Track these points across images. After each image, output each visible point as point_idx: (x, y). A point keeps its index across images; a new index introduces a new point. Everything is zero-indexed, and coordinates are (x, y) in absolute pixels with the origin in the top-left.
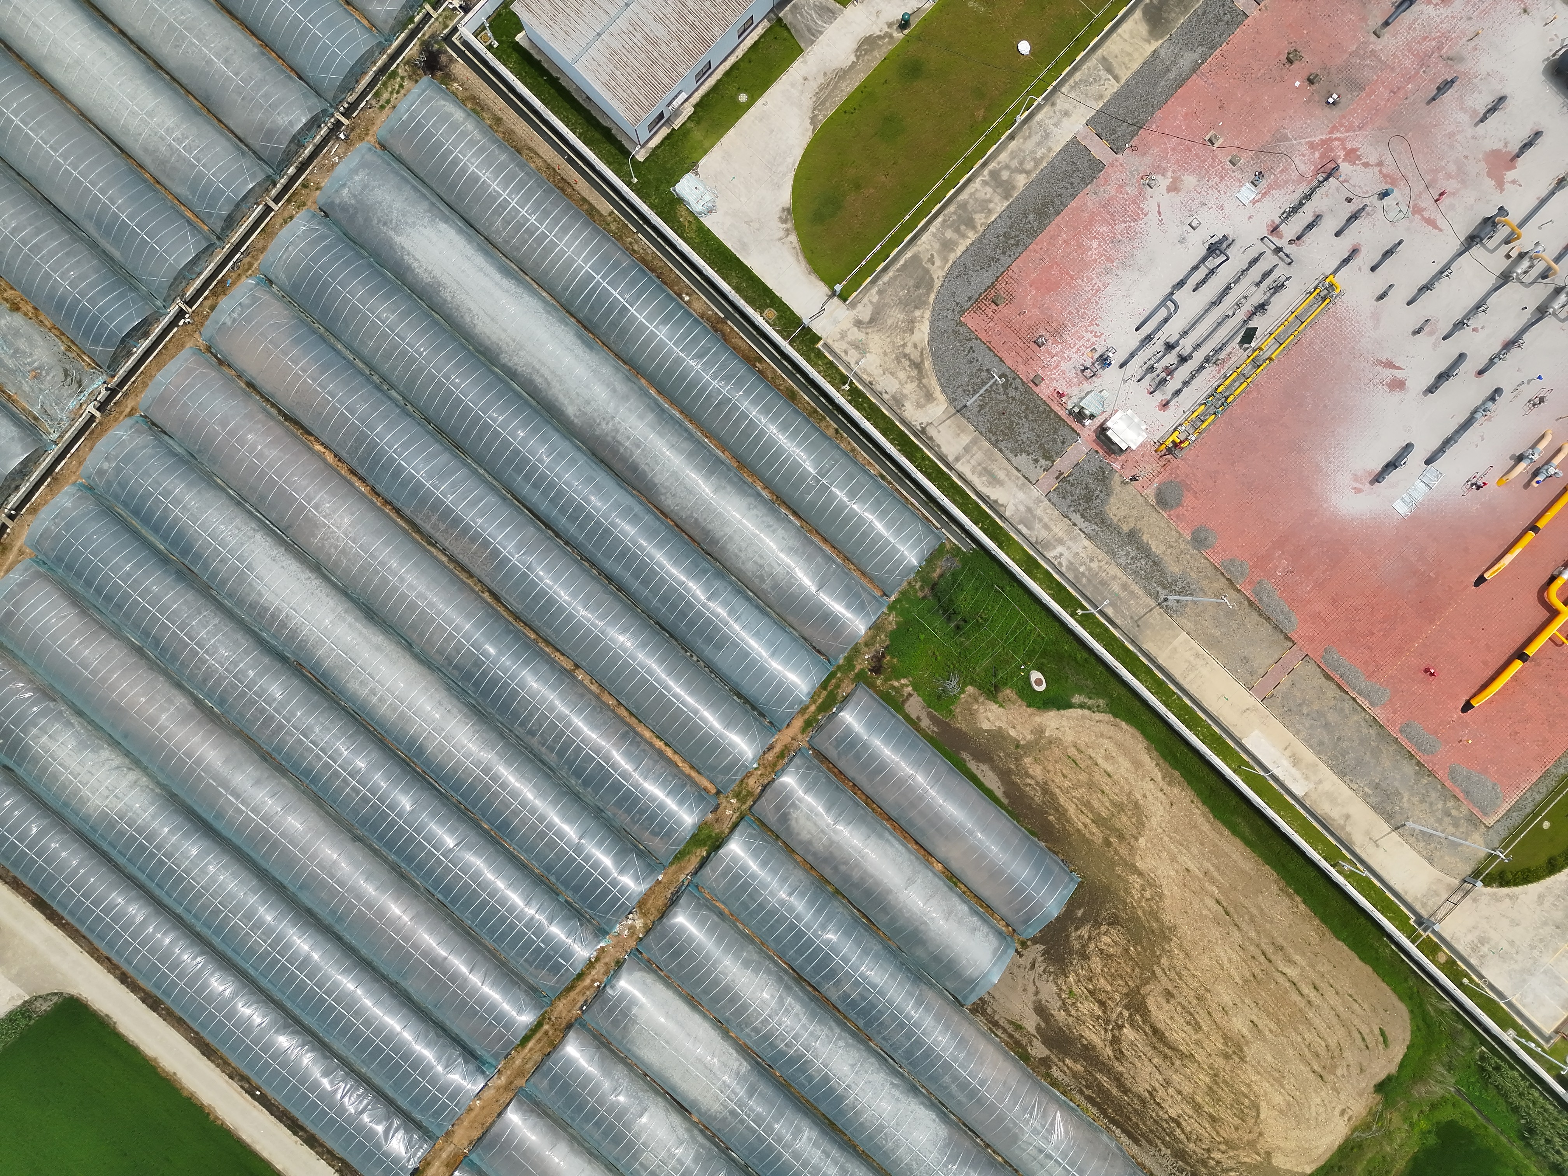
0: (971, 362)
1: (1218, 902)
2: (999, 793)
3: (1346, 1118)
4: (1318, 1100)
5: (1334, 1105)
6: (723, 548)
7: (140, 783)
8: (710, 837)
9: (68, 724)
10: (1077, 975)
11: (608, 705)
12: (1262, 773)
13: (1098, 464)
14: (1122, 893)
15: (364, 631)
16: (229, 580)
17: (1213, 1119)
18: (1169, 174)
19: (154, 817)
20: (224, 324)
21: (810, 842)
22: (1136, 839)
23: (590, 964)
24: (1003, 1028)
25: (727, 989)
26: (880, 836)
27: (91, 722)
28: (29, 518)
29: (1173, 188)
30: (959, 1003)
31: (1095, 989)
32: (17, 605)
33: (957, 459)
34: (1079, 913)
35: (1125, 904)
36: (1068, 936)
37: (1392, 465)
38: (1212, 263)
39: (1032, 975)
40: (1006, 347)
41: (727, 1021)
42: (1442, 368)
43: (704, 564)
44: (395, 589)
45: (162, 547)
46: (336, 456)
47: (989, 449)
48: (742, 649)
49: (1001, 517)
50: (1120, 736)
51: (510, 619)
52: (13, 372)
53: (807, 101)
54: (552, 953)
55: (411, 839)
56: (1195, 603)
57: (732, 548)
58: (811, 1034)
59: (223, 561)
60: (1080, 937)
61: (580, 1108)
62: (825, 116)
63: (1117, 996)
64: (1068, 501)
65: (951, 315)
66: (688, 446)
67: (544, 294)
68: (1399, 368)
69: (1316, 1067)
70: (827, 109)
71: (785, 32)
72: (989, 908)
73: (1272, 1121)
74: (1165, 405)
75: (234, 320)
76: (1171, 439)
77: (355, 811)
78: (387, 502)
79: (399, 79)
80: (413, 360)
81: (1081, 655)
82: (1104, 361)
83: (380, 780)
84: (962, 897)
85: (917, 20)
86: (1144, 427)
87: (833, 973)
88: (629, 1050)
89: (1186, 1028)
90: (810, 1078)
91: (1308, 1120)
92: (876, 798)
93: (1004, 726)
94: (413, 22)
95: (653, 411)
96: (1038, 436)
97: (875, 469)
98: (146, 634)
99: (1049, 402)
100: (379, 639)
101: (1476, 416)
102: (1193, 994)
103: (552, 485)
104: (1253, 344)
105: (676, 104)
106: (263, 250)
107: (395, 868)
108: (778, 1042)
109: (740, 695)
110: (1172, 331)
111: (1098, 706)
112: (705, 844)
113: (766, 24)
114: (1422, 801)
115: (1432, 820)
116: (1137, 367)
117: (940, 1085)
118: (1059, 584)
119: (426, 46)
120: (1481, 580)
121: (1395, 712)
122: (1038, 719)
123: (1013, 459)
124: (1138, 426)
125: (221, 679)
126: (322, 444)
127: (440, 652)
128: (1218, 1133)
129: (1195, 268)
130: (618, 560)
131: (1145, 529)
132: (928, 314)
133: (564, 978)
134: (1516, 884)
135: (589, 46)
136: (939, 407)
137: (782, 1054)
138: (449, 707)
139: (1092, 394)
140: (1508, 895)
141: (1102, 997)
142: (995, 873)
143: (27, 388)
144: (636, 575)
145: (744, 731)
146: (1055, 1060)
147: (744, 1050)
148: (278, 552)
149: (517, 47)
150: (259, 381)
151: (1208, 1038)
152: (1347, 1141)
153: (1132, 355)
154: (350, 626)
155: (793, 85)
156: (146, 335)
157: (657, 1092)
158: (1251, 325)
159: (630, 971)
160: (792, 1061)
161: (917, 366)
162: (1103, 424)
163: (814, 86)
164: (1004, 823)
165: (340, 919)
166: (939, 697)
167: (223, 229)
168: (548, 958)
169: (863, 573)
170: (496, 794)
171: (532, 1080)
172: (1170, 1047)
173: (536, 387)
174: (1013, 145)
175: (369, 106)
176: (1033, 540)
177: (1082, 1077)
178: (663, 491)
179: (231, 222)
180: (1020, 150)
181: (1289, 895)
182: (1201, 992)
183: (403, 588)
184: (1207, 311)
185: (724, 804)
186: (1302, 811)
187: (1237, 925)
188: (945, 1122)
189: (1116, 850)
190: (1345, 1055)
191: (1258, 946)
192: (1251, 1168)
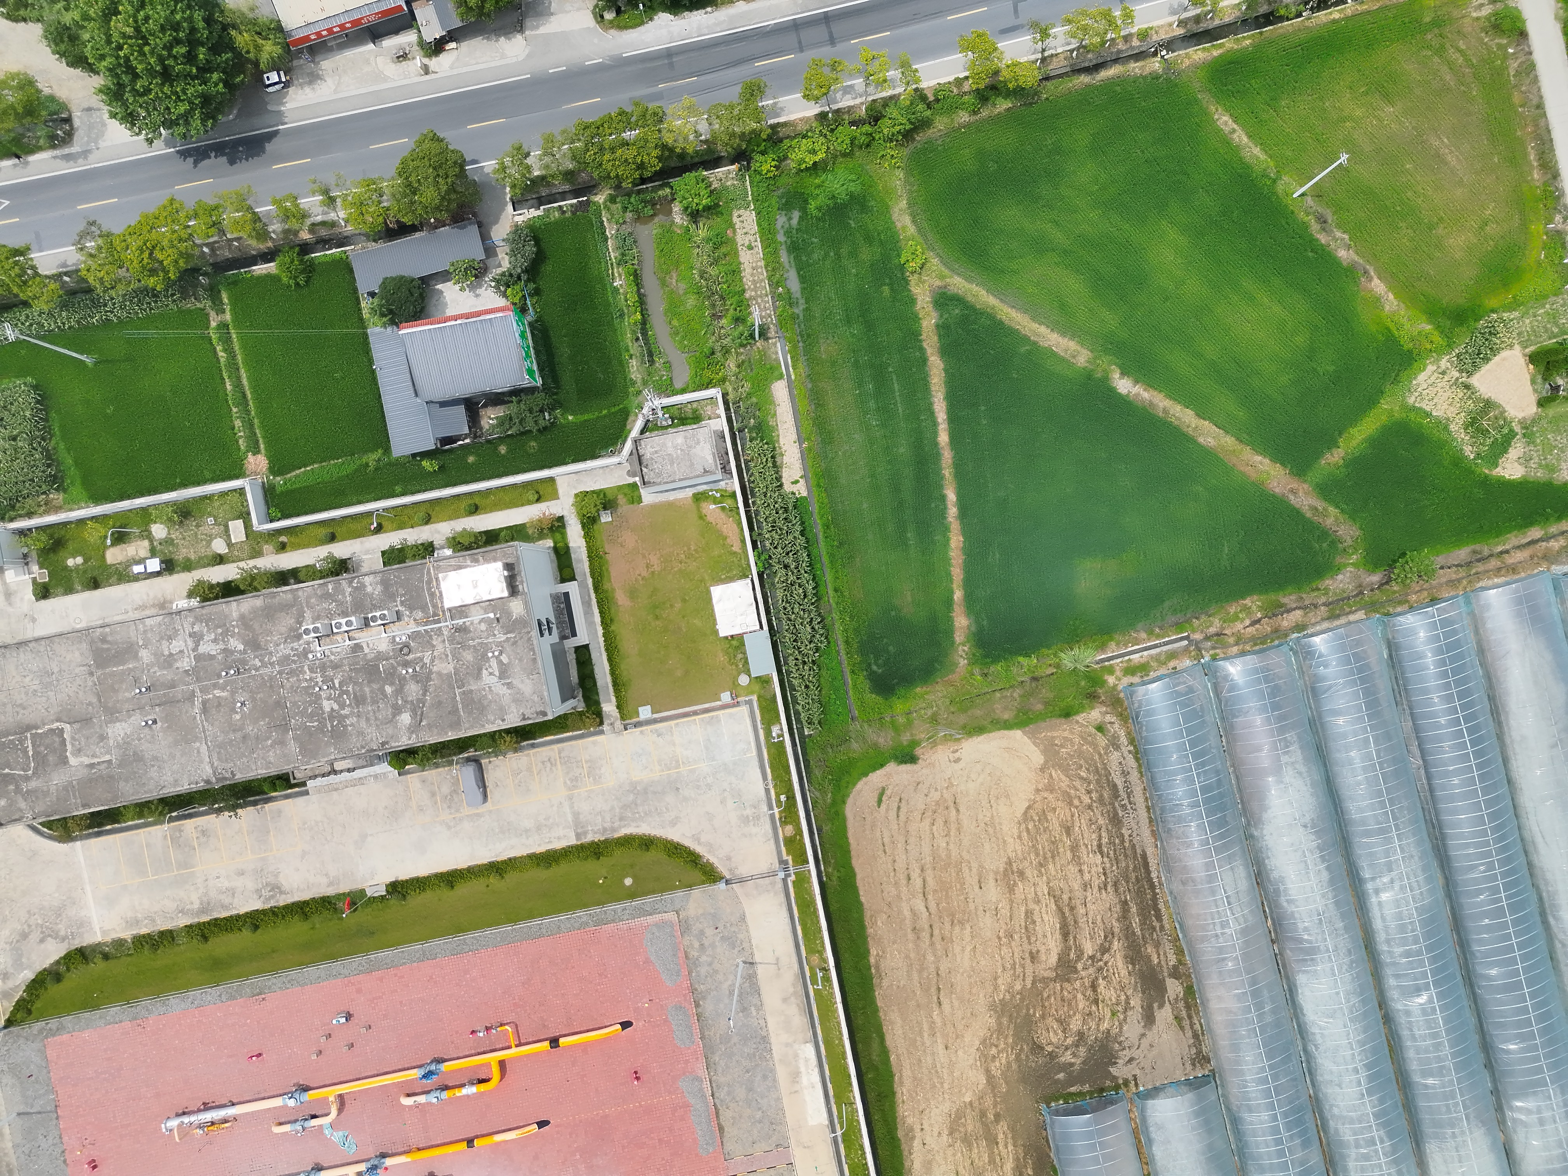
3: (957, 755)
4: (971, 785)
5: (960, 772)
10: (1098, 1025)
14: (1014, 1066)
17: (1068, 830)
22: (971, 1103)
24: (1192, 1028)
31: (1092, 1003)
34: (1061, 1076)
35: (1018, 1056)
36: (1084, 1063)
39: (1136, 1053)
60: (1074, 1055)
63: (1077, 984)
69: (954, 812)
72: (1135, 1136)
73: (1021, 795)
84: (1151, 1161)
89: (1038, 920)
90: (1381, 1101)
91: (990, 774)
102: (1013, 943)
114: (716, 972)
115: (719, 950)
120: (542, 1124)
121: (687, 1062)
128: (1072, 816)
140: (699, 844)
141: (1089, 992)
146: (1165, 970)
151: (1026, 899)
152: (971, 736)
172: (1063, 913)
177: (1153, 939)
181: (877, 968)
182: (1005, 940)
186: (819, 1032)
187: (938, 974)
188: (1295, 986)
189: (995, 1106)
190: (924, 807)
191: (932, 944)
192: (1065, 770)
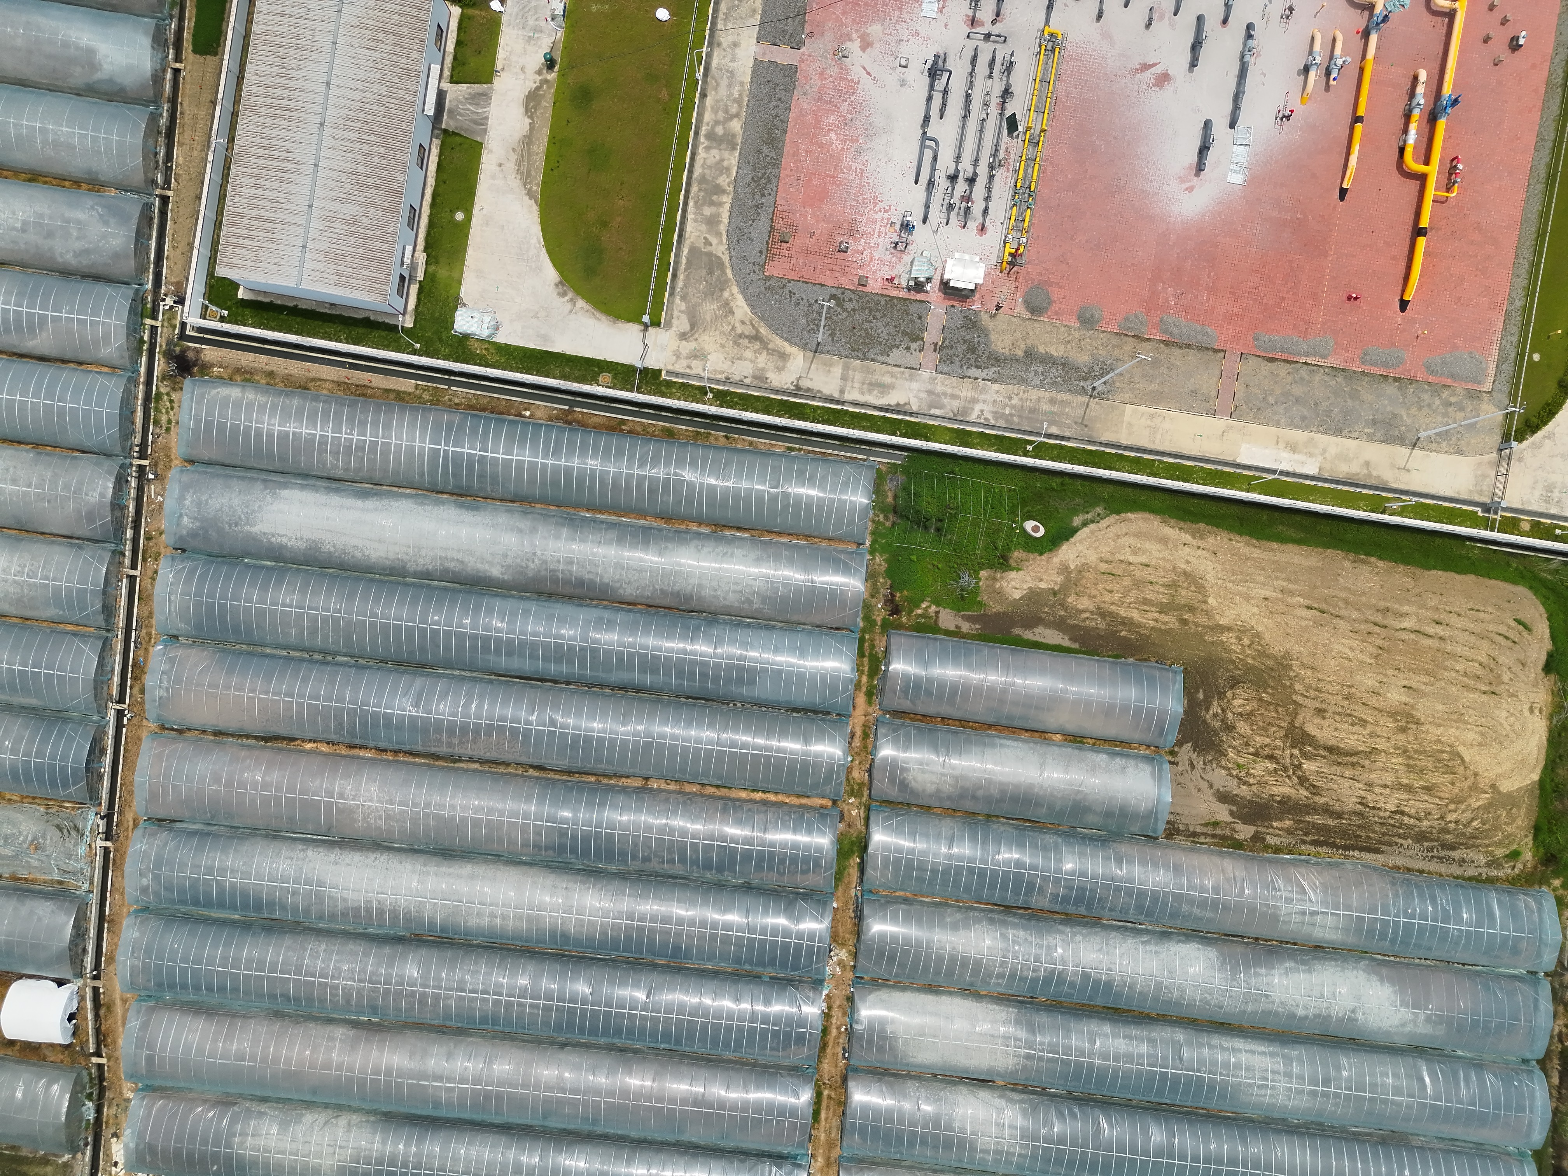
0: (798, 304)
1: (1309, 608)
2: (1066, 643)
3: (1537, 712)
4: (1504, 714)
5: (1519, 708)
6: (700, 598)
7: (353, 1122)
8: (852, 843)
9: (261, 1114)
10: (1234, 748)
11: (695, 793)
12: (1272, 477)
13: (961, 316)
14: (1225, 655)
15: (451, 870)
16: (310, 906)
17: (1428, 789)
18: (855, 36)
19: (384, 1142)
20: (161, 698)
21: (938, 791)
22: (1206, 602)
23: (827, 1016)
24: (1203, 834)
25: (953, 959)
26: (993, 746)
27: (278, 1100)
28: (111, 968)
29: (866, 45)
30: (1151, 839)
31: (1257, 750)
32: (151, 1047)
33: (842, 392)
34: (1201, 696)
35: (1233, 662)
36: (1204, 722)
37: (1204, 149)
38: (940, 85)
39: (1197, 773)
40: (818, 271)
41: (972, 984)
42: (1190, 39)
43: (693, 623)
44: (452, 819)
45: (237, 916)
46: (328, 743)
47: (863, 366)
48: (772, 670)
49: (911, 414)
50: (1133, 527)
51: (565, 778)
52: (16, 857)
53: (515, 183)
54: (788, 1029)
55: (608, 1015)
56: (1120, 374)
57: (707, 593)
58: (1048, 947)
59: (295, 893)
60: (1215, 715)
61: (900, 1139)
62: (537, 185)
63: (1279, 743)
64: (957, 363)
65: (755, 277)
66: (613, 534)
67: (408, 491)
68: (1154, 65)
69: (1484, 688)
70: (535, 177)
71: (457, 138)
72: (1123, 743)
73: (1478, 758)
74: (983, 229)
75: (167, 689)
76: (1007, 254)
77: (546, 1024)
78: (396, 752)
79: (165, 397)
80: (336, 620)
81: (1055, 482)
82: (907, 227)
83: (549, 984)
84: (1094, 748)
85: (559, 53)
86: (977, 259)
87: (1031, 886)
88: (908, 1065)
89: (1354, 729)
90: (1072, 985)
91: (1507, 736)
92: (968, 717)
93: (1031, 584)
94: (144, 342)
95: (563, 525)
96: (896, 327)
97: (780, 446)
98: (273, 996)
99: (885, 292)
100: (467, 869)
101: (1246, 59)
102: (1340, 698)
103: (522, 644)
104: (1020, 128)
105: (407, 260)
106: (151, 615)
107: (611, 1049)
108: (1025, 973)
109: (797, 710)
110: (946, 163)
111: (1099, 515)
112: (853, 852)
113: (436, 142)
114: (1420, 408)
115: (1439, 419)
116: (938, 213)
117: (1184, 916)
118: (997, 436)
119: (169, 355)
120: (1343, 193)
121: (1347, 351)
122: (1056, 560)
123: (887, 359)
124: (972, 261)
125: (360, 991)
126: (310, 741)
127: (525, 845)
128: (1440, 798)
129: (930, 99)
130: (619, 666)
131: (1037, 342)
132: (735, 289)
133: (813, 1043)
134: (1545, 423)
135: (302, 262)
136: (798, 359)
137: (1035, 980)
138: (564, 885)
139: (916, 261)
140: (1545, 437)
141: (1267, 751)
142: (1108, 710)
143: (35, 863)
144: (643, 670)
145: (821, 737)
146: (1264, 830)
147: (1002, 999)
148: (335, 855)
149: (244, 303)
150: (222, 726)
151: (1377, 725)
152: (1551, 730)
153: (927, 207)
154: (436, 874)
155: (493, 177)
156: (103, 751)
157: (954, 1083)
158: (1008, 113)
159: (863, 999)
160: (1048, 980)
161: (756, 337)
162: (942, 280)
163: (511, 166)
164: (1087, 665)
165: (595, 1121)
166: (962, 597)
167: (107, 621)
168: (787, 1035)
169: (829, 539)
170: (652, 930)
171: (844, 1143)
172: (1351, 755)
173: (453, 572)
174: (709, 101)
175: (156, 436)
176: (951, 415)
177: (1296, 829)
178: (618, 585)
179: (109, 610)
180: (717, 101)
181: (1363, 562)
182: (1346, 691)
183: (458, 812)
184: (963, 127)
185: (846, 808)
186: (1326, 485)
187: (1337, 616)
188: (1209, 944)
189: (1195, 623)
190: (1500, 661)
191: (1367, 621)
192: (1487, 808)
